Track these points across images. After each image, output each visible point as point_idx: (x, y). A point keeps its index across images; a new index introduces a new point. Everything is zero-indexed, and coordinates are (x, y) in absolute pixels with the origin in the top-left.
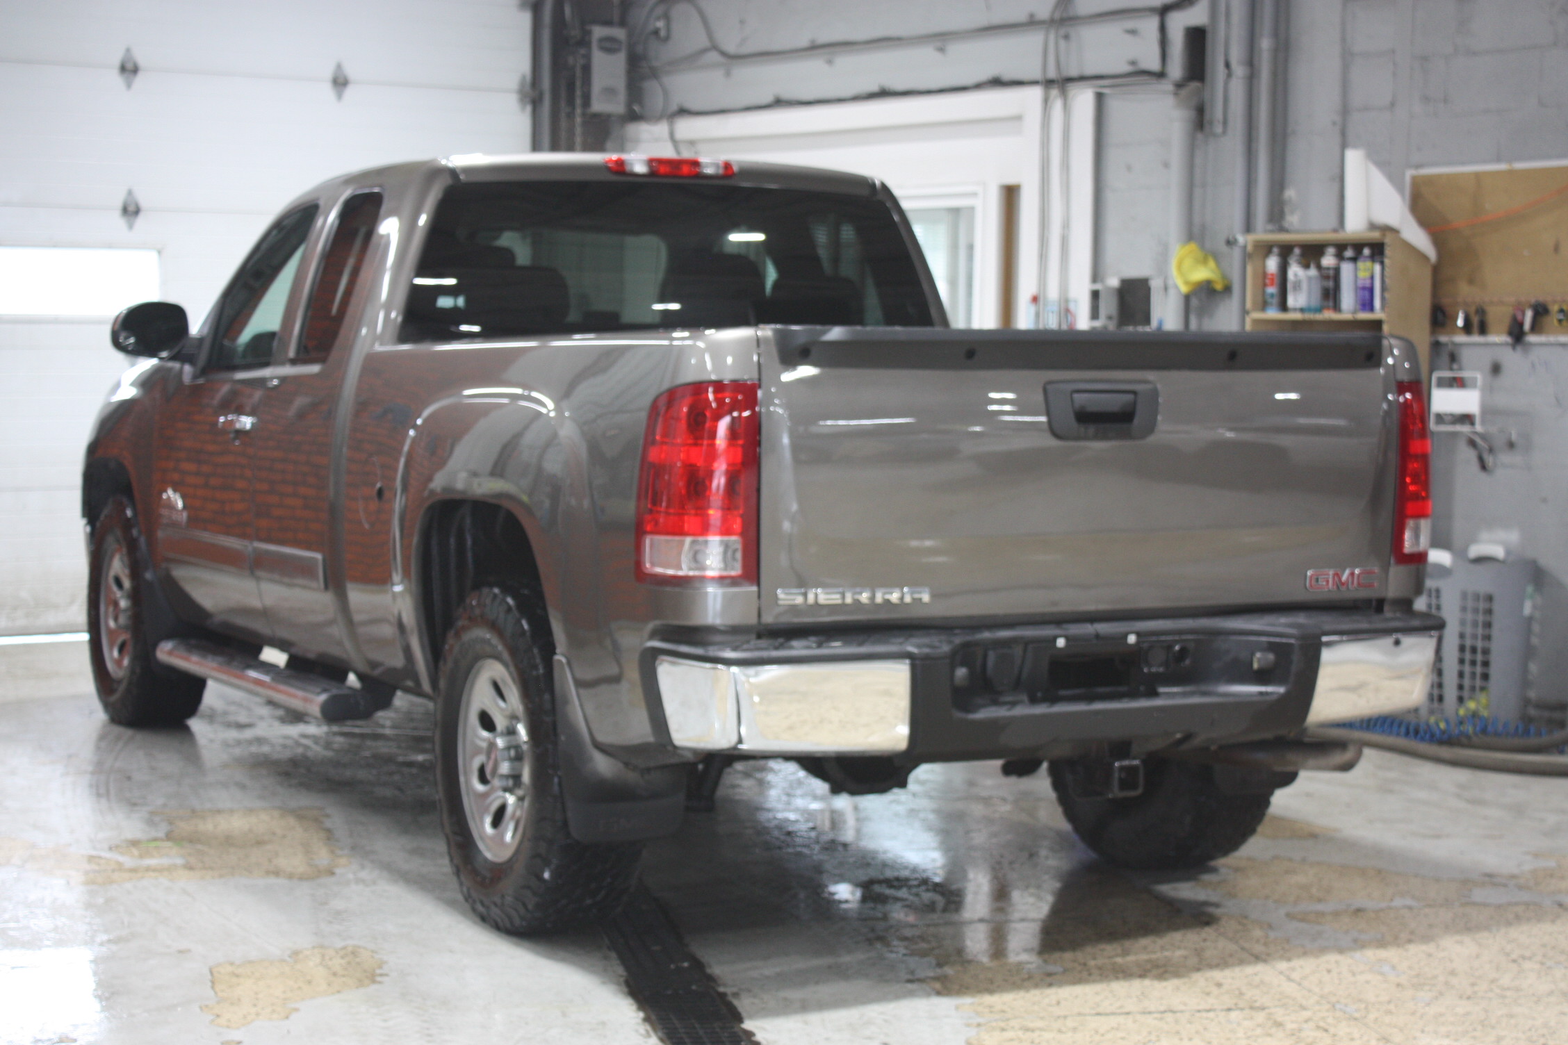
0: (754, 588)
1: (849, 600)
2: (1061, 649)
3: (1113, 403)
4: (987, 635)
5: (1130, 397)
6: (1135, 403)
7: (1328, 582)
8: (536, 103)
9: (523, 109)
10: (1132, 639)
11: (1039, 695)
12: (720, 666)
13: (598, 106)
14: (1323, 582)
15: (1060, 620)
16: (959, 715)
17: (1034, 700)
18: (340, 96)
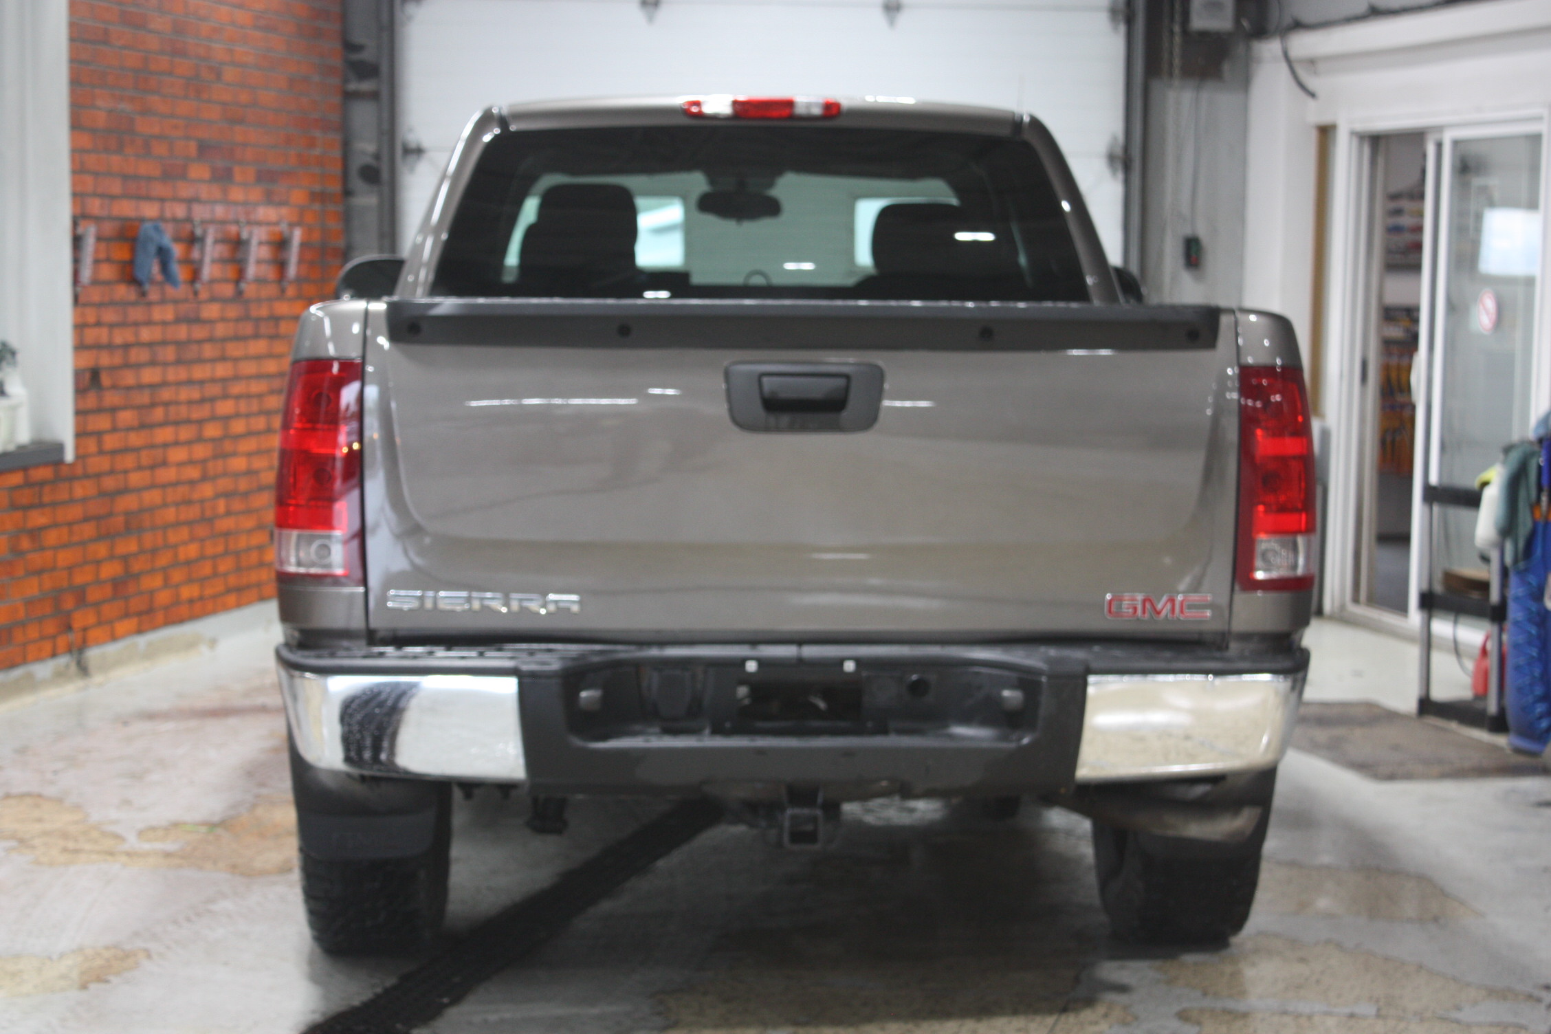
0: (361, 590)
1: (476, 605)
2: (751, 674)
3: (818, 389)
4: (654, 652)
5: (840, 382)
6: (847, 389)
7: (1135, 609)
8: (1129, 21)
9: (1115, 29)
10: (849, 666)
11: (728, 725)
12: (308, 675)
13: (1199, 22)
14: (1128, 608)
15: (754, 641)
16: (577, 742)
17: (717, 731)
18: (892, 22)
